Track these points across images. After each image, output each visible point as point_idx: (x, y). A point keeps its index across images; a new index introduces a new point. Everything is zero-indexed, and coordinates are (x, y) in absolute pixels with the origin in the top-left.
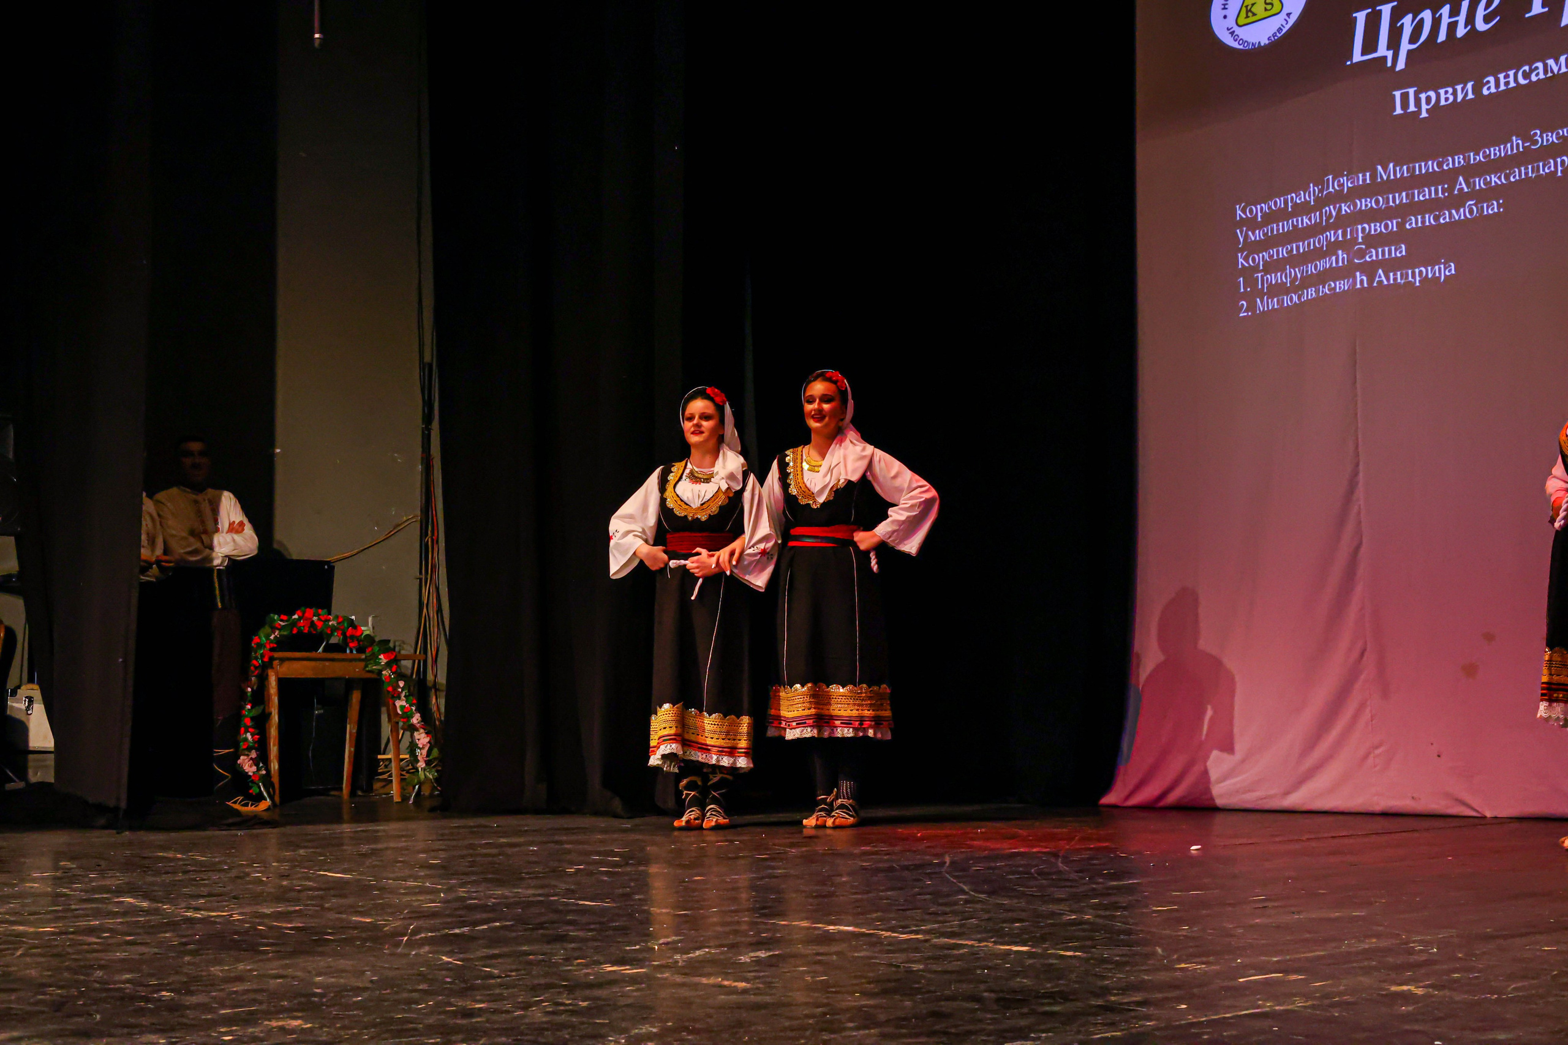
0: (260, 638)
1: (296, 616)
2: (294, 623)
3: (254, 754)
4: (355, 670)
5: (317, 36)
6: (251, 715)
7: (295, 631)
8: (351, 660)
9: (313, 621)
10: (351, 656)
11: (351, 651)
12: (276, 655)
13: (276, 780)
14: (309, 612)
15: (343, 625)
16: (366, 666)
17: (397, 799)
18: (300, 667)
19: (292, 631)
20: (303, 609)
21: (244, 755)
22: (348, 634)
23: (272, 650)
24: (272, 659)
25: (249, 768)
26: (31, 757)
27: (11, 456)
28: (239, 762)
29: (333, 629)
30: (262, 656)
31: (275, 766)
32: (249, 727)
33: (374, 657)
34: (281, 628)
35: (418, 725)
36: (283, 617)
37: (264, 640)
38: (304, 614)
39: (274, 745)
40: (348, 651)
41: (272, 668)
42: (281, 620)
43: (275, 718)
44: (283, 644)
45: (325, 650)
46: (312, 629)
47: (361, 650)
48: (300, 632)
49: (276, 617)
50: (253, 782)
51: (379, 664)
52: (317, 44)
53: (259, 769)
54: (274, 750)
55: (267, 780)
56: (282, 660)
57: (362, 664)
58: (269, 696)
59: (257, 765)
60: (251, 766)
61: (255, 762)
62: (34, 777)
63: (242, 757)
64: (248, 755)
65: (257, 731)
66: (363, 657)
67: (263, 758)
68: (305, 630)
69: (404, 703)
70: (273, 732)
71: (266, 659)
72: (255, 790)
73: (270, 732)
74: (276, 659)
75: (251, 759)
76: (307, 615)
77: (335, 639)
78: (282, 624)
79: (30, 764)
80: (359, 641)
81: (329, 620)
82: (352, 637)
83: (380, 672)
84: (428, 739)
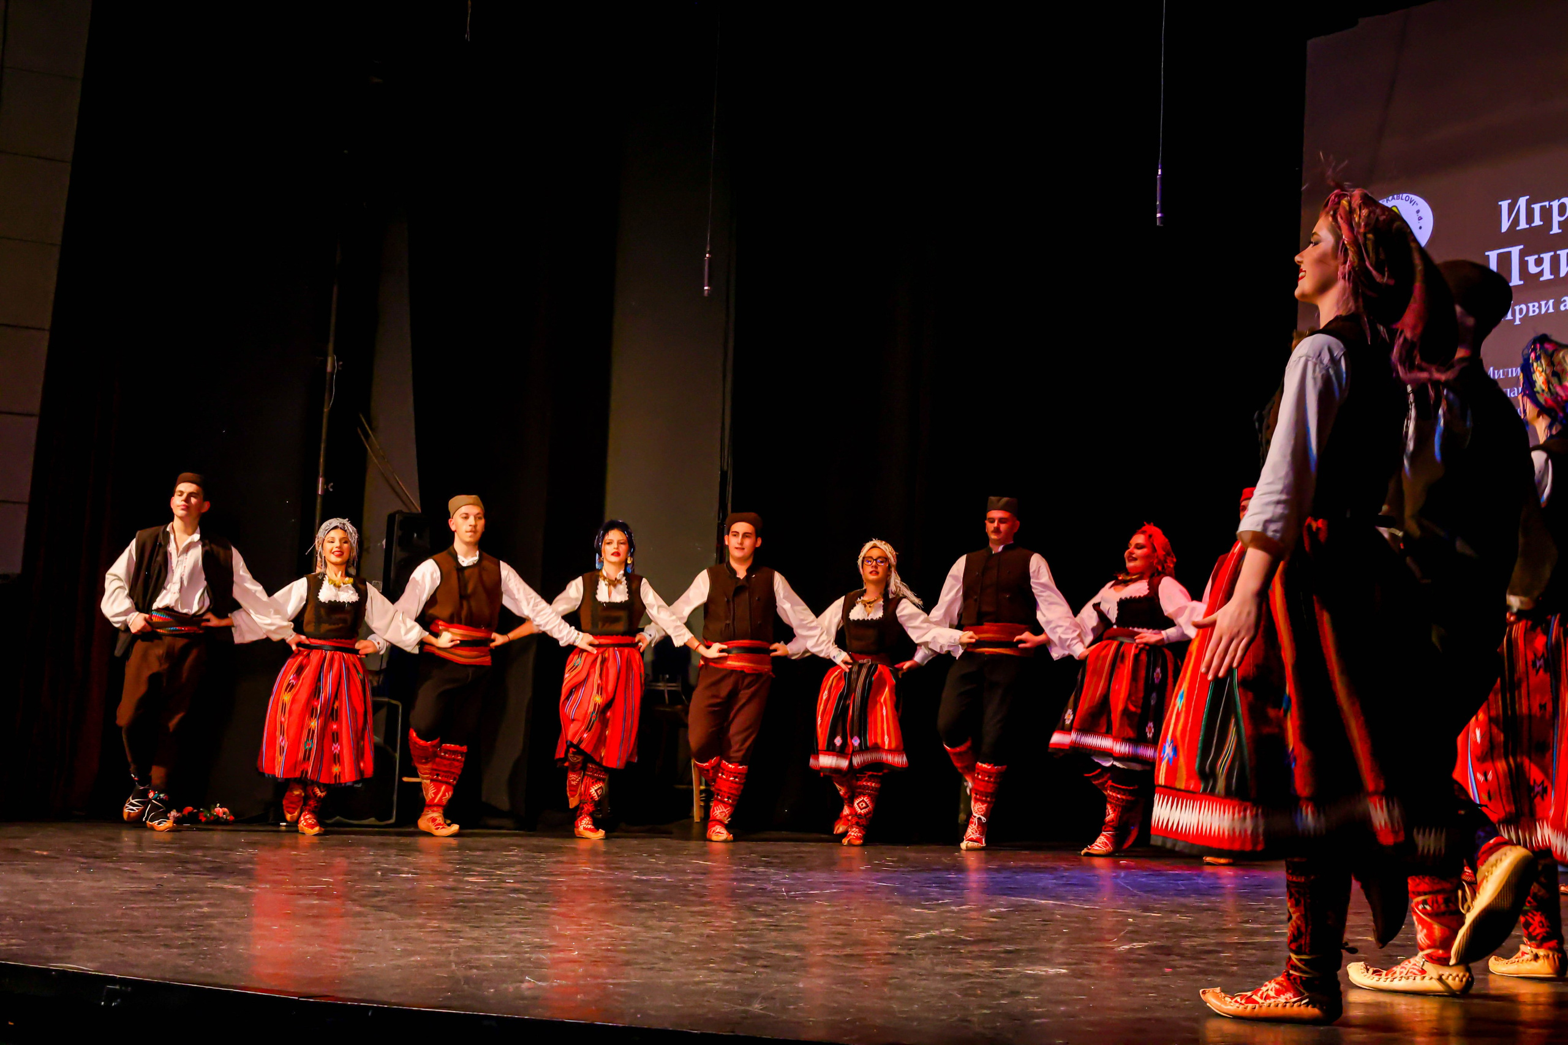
5: (706, 288)
52: (706, 292)
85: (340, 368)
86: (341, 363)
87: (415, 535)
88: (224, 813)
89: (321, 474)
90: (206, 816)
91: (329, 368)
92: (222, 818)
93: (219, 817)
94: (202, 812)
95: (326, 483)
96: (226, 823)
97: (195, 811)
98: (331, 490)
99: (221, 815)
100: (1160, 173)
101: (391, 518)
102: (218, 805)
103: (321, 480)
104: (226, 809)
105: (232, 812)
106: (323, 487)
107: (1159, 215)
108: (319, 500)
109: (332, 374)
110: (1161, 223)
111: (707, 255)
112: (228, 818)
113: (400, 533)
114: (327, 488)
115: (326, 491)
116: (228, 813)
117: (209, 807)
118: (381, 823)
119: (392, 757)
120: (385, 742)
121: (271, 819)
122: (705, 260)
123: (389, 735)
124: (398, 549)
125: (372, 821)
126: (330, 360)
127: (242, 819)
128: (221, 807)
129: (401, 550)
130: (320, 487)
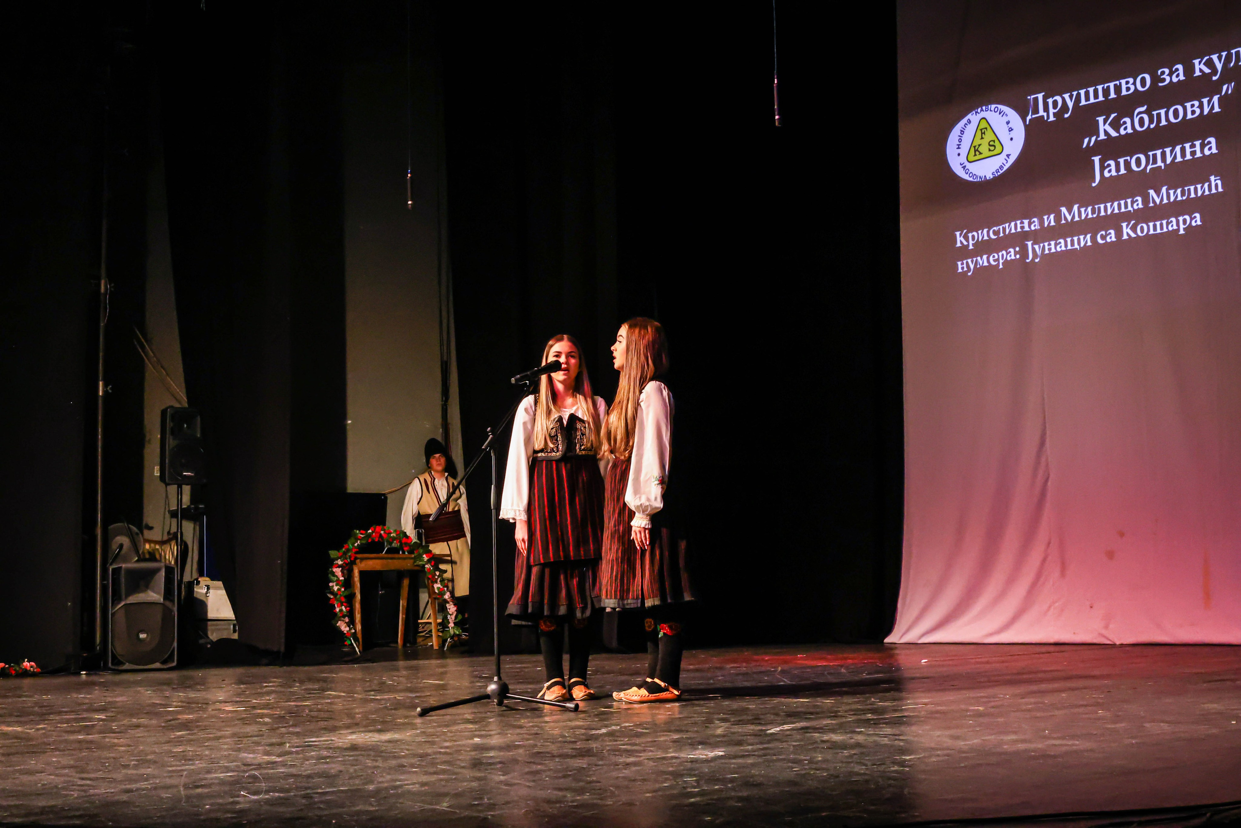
0: (349, 546)
1: (370, 531)
2: (369, 536)
3: (347, 620)
4: (408, 565)
5: (410, 202)
6: (345, 594)
7: (370, 541)
8: (405, 559)
9: (381, 534)
10: (404, 556)
11: (404, 553)
12: (359, 556)
13: (359, 636)
14: (378, 528)
15: (400, 536)
16: (415, 562)
17: (436, 647)
18: (372, 564)
19: (368, 540)
20: (374, 526)
21: (340, 620)
22: (403, 542)
23: (357, 553)
24: (356, 558)
25: (344, 628)
26: (209, 623)
27: (199, 436)
28: (338, 625)
29: (393, 539)
30: (350, 557)
31: (359, 627)
32: (343, 602)
33: (420, 556)
34: (361, 539)
35: (449, 600)
36: (362, 531)
37: (351, 546)
38: (375, 530)
39: (358, 613)
40: (401, 553)
41: (355, 564)
42: (361, 534)
43: (358, 596)
44: (362, 549)
45: (385, 553)
46: (380, 540)
47: (411, 552)
48: (373, 541)
49: (358, 532)
50: (346, 637)
51: (423, 561)
53: (350, 629)
54: (358, 617)
55: (355, 636)
56: (362, 559)
57: (412, 561)
58: (354, 582)
59: (349, 626)
60: (345, 627)
61: (348, 625)
62: (214, 636)
63: (339, 622)
64: (343, 621)
65: (348, 605)
66: (413, 556)
67: (352, 623)
68: (376, 540)
69: (439, 585)
70: (358, 606)
71: (352, 559)
72: (348, 642)
73: (355, 606)
74: (358, 558)
75: (346, 622)
76: (377, 529)
77: (395, 544)
78: (362, 536)
79: (209, 628)
80: (410, 546)
81: (391, 533)
82: (406, 543)
83: (424, 565)
84: (455, 609)
85: (112, 289)
86: (113, 285)
87: (185, 426)
88: (32, 667)
89: (101, 379)
90: (15, 670)
91: (103, 290)
92: (30, 670)
93: (26, 670)
94: (13, 666)
95: (105, 386)
97: (7, 666)
98: (110, 391)
99: (28, 669)
100: (776, 82)
101: (164, 413)
102: (26, 660)
103: (101, 383)
104: (33, 663)
105: (39, 665)
106: (103, 388)
107: (777, 117)
108: (100, 402)
109: (105, 294)
110: (779, 123)
111: (409, 175)
112: (35, 670)
113: (172, 425)
114: (107, 390)
115: (106, 392)
116: (35, 666)
117: (19, 662)
118: (165, 667)
119: (171, 611)
120: (164, 599)
121: (72, 669)
122: (407, 179)
123: (168, 593)
124: (171, 437)
125: (157, 665)
126: (103, 282)
127: (47, 671)
128: (29, 661)
129: (174, 439)
130: (101, 388)
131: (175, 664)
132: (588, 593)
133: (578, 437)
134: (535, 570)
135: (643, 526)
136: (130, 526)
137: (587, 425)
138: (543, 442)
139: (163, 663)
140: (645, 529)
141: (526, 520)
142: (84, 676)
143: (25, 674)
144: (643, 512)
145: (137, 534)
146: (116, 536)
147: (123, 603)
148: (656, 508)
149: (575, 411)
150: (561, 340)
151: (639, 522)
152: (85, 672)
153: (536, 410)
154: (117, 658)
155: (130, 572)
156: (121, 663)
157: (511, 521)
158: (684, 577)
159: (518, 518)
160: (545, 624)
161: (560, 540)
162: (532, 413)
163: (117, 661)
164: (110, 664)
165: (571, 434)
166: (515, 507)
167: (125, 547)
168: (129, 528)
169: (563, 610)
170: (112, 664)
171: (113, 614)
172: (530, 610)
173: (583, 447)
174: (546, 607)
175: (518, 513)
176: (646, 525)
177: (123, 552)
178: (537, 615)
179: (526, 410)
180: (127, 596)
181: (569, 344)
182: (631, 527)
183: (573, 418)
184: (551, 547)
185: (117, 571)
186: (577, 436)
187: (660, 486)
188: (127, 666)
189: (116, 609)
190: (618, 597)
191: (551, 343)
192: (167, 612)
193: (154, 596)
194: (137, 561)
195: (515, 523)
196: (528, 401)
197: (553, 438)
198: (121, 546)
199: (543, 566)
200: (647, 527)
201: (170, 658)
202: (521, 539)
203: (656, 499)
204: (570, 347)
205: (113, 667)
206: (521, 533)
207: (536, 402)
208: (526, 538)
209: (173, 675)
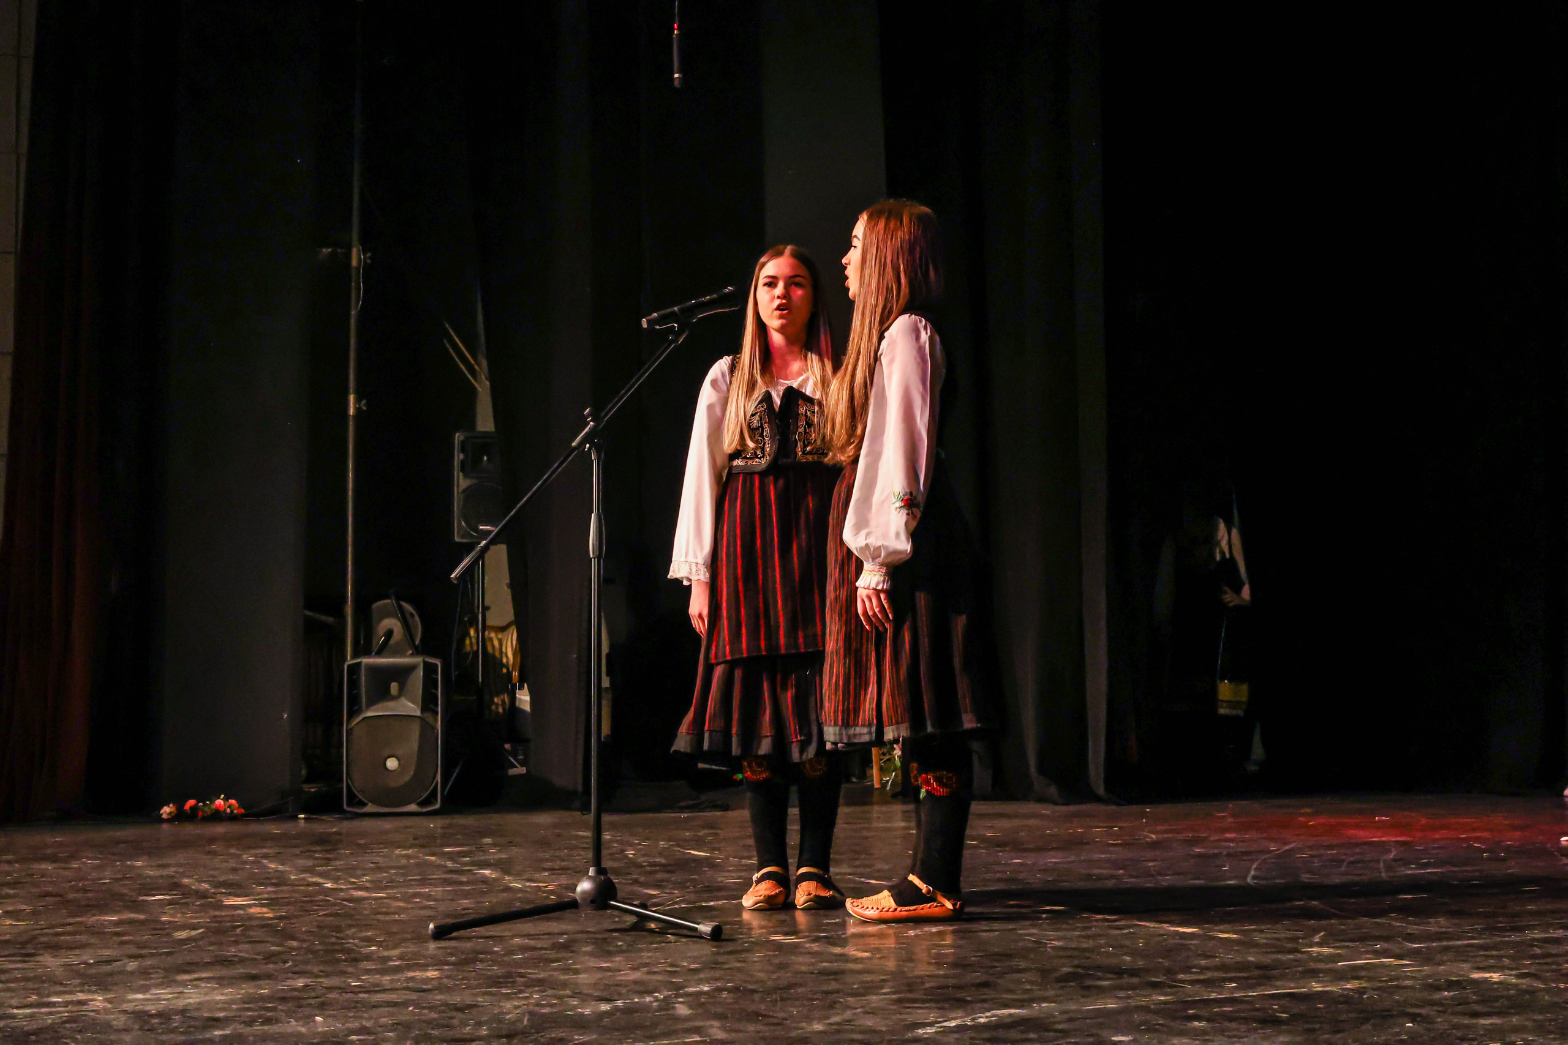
5: (676, 76)
17: (877, 785)
52: (676, 84)
85: (369, 261)
86: (369, 254)
87: (485, 458)
88: (230, 806)
89: (351, 390)
90: (206, 810)
91: (354, 263)
92: (225, 810)
94: (205, 805)
95: (358, 400)
96: (232, 818)
97: (201, 804)
98: (365, 408)
99: (223, 809)
102: (222, 796)
103: (352, 398)
104: (233, 801)
105: (242, 804)
106: (355, 404)
108: (351, 423)
109: (358, 269)
111: (676, 32)
112: (235, 811)
113: (462, 456)
114: (360, 407)
115: (358, 410)
116: (237, 805)
117: (212, 802)
118: (425, 810)
119: (434, 728)
120: (423, 711)
121: (290, 810)
122: (672, 38)
123: (428, 702)
124: (461, 474)
125: (413, 807)
126: (354, 251)
127: (253, 812)
128: (226, 799)
129: (466, 476)
130: (352, 404)
131: (437, 806)
132: (813, 717)
133: (800, 430)
134: (719, 671)
135: (873, 585)
136: (404, 604)
137: (816, 409)
138: (737, 438)
139: (421, 804)
140: (877, 592)
141: (708, 580)
142: (303, 821)
143: (217, 817)
144: (874, 559)
145: (412, 615)
146: (381, 619)
147: (360, 718)
148: (896, 552)
149: (800, 385)
150: (779, 254)
151: (870, 579)
152: (303, 816)
153: (731, 383)
154: (355, 796)
155: (374, 670)
156: (363, 804)
157: (685, 583)
158: (963, 685)
159: (694, 578)
160: (750, 766)
161: (761, 619)
162: (724, 388)
163: (353, 800)
164: (345, 807)
165: (788, 425)
166: (691, 559)
167: (395, 634)
168: (400, 608)
169: (765, 747)
170: (349, 805)
171: (350, 732)
172: (706, 746)
173: (808, 449)
174: (734, 739)
175: (694, 570)
176: (878, 584)
177: (392, 642)
178: (721, 753)
179: (714, 383)
180: (371, 703)
181: (791, 260)
182: (857, 588)
183: (793, 396)
184: (744, 631)
185: (354, 669)
186: (797, 428)
187: (904, 512)
188: (370, 808)
189: (353, 725)
190: (840, 722)
191: (763, 260)
192: (426, 729)
193: (410, 707)
194: (412, 655)
195: (691, 585)
196: (721, 366)
197: (755, 432)
198: (389, 634)
199: (732, 665)
200: (880, 587)
201: (432, 797)
202: (697, 614)
203: (898, 535)
204: (793, 267)
205: (350, 809)
206: (698, 605)
207: (733, 368)
208: (705, 612)
209: (434, 824)
